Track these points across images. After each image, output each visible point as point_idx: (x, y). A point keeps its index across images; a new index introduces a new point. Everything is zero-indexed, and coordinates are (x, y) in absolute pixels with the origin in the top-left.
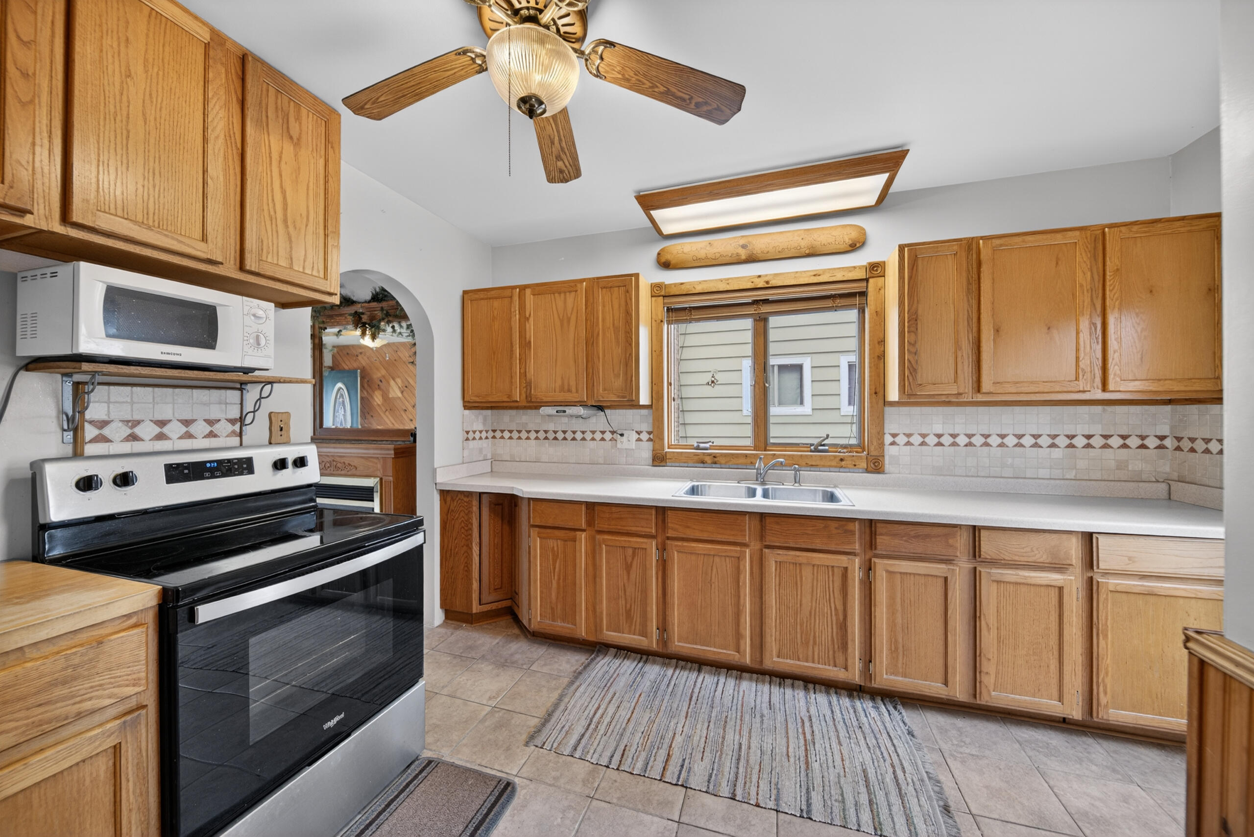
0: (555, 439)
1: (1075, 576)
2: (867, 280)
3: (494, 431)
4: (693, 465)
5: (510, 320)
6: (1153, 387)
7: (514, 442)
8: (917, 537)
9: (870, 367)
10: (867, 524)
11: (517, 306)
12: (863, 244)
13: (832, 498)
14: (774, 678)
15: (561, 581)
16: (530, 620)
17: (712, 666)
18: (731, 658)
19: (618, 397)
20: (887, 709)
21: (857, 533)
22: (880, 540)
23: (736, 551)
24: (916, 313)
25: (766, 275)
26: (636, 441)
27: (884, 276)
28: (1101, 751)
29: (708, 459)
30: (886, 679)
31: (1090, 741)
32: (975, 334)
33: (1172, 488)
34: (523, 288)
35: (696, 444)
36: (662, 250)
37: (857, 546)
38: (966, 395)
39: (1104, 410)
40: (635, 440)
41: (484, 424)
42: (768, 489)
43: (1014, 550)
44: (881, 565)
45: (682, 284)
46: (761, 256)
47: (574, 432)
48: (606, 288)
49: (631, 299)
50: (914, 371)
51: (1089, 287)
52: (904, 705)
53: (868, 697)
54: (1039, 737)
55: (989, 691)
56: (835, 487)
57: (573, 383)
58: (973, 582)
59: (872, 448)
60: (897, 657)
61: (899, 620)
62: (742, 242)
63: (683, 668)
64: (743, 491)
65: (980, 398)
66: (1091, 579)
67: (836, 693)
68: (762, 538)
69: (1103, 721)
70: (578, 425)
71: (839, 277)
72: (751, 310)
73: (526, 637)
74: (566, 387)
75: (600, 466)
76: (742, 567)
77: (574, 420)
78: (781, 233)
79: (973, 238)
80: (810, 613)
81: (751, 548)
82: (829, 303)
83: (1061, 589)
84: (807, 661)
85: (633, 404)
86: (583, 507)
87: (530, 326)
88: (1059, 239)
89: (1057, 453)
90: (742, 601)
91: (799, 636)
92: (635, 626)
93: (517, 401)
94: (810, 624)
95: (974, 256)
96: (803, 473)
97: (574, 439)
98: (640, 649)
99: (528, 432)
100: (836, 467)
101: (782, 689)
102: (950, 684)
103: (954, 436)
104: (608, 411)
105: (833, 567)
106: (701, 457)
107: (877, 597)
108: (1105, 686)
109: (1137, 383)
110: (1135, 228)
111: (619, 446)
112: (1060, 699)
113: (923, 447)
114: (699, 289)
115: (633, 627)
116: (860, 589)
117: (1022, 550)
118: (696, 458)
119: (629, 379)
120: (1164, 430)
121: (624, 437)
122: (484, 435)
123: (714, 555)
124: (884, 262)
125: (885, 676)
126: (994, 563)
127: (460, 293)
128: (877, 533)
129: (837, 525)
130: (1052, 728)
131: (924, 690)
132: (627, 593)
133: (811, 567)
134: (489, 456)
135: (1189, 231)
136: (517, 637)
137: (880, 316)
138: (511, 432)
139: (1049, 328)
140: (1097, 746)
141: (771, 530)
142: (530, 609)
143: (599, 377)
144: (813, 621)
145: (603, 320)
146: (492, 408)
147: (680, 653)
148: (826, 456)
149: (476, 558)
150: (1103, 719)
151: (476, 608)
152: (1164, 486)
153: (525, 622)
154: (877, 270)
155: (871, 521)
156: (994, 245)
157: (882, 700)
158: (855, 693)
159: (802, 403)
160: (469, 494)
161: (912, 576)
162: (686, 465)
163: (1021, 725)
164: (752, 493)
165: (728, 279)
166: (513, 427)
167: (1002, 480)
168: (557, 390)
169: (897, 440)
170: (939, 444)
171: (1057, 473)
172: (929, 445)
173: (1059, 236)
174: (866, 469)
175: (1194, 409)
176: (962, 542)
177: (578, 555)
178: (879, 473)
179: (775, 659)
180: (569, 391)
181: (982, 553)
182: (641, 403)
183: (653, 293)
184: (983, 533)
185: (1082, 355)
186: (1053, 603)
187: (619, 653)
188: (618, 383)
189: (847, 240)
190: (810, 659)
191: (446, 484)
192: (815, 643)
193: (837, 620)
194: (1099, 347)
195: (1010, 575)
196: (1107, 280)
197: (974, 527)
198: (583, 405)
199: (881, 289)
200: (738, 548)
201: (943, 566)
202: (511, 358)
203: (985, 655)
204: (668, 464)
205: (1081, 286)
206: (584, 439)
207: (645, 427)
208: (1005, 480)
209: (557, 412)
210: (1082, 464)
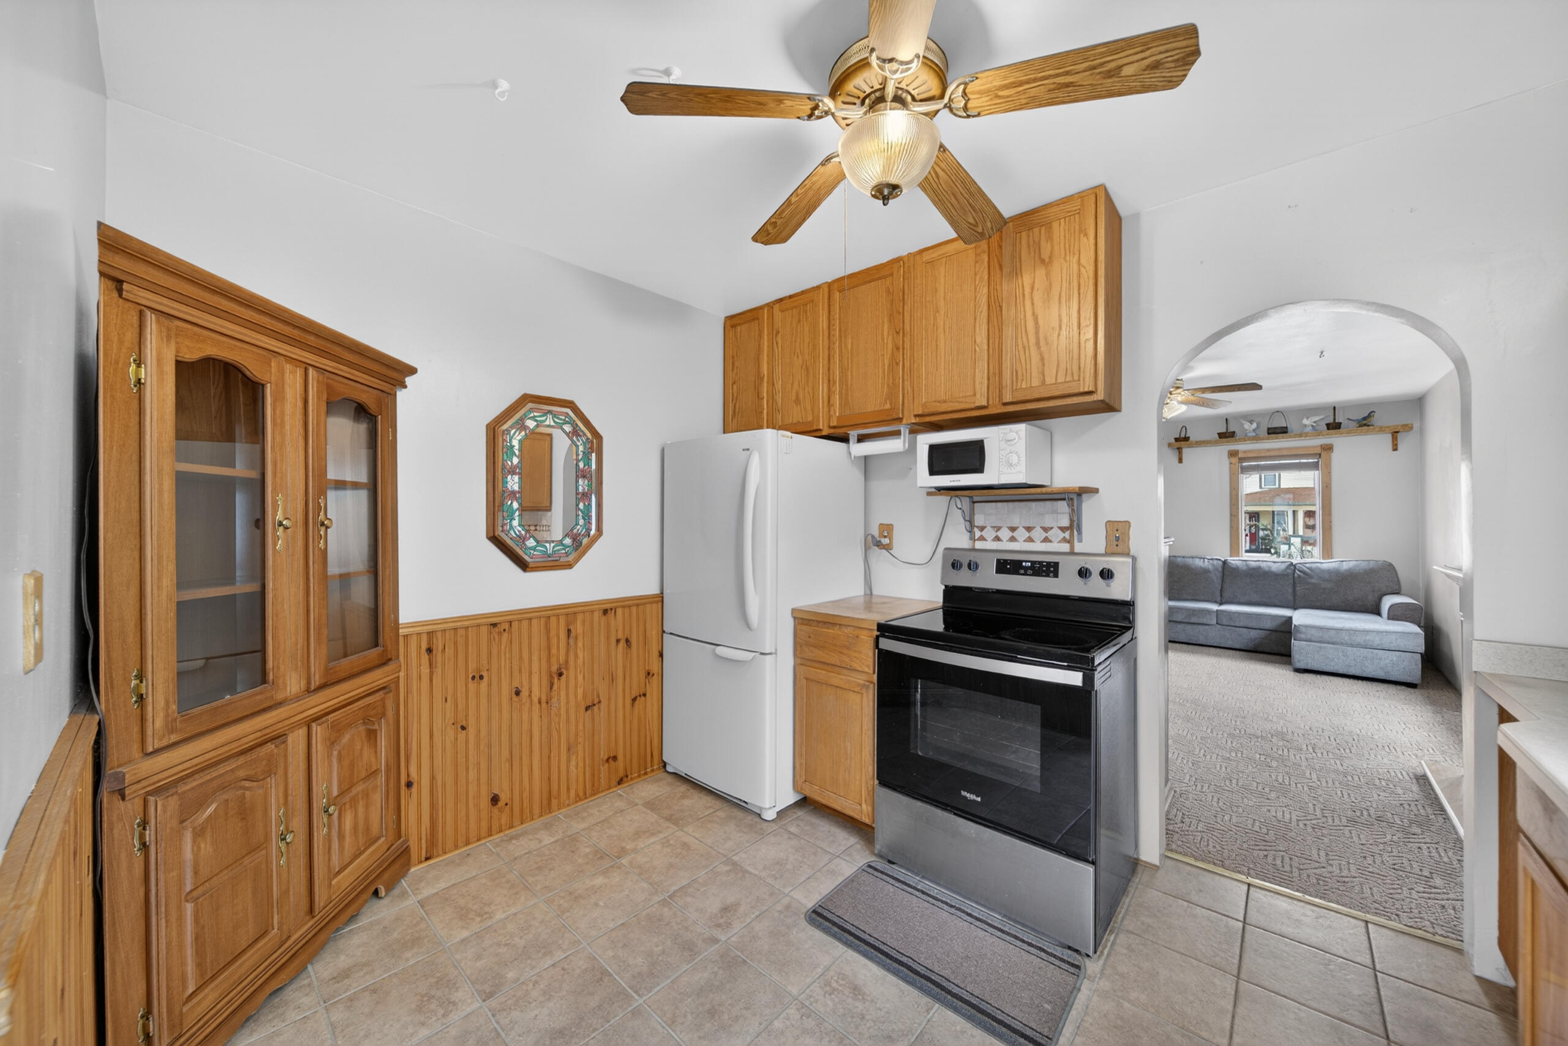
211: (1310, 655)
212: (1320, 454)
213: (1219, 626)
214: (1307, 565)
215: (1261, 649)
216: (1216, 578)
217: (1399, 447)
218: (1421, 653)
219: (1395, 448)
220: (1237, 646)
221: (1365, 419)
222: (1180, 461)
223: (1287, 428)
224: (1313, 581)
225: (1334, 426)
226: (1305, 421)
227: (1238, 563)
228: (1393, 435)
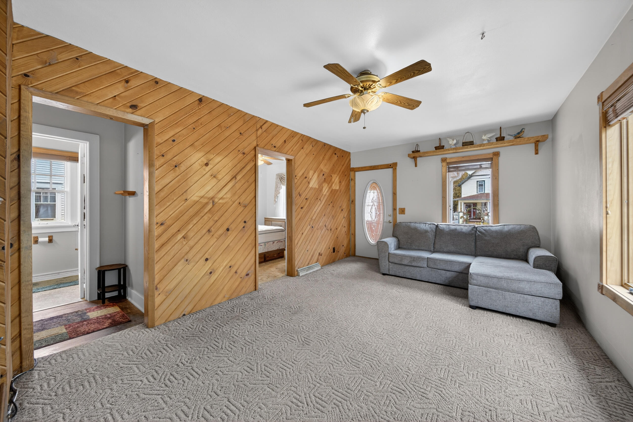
211: (479, 297)
212: (492, 158)
213: (428, 268)
214: (484, 228)
215: (452, 285)
216: (431, 236)
217: (540, 152)
218: (560, 300)
219: (537, 153)
220: (438, 282)
221: (519, 133)
222: (416, 166)
223: (473, 142)
224: (486, 238)
225: (501, 139)
226: (484, 137)
227: (444, 226)
228: (535, 144)
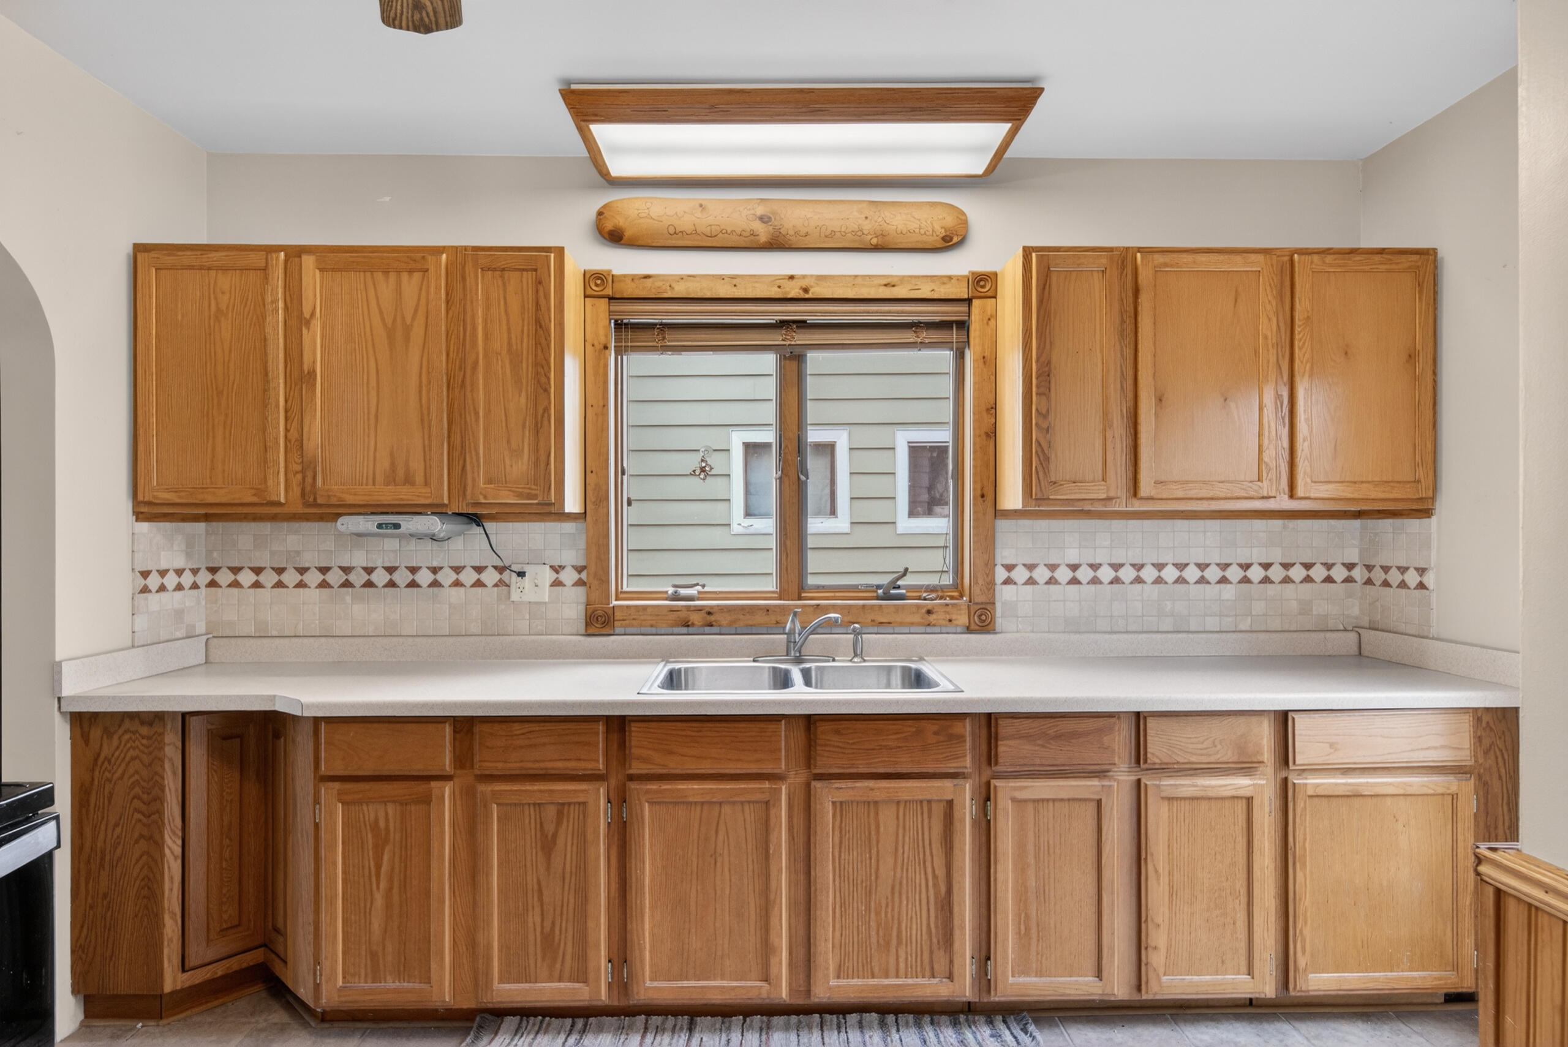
0: (369, 584)
1: (1267, 779)
2: (969, 301)
3: (213, 570)
4: (670, 630)
5: (260, 320)
6: (1347, 492)
7: (265, 594)
8: (1058, 737)
9: (975, 452)
10: (984, 721)
11: (280, 291)
12: (962, 242)
13: (918, 680)
14: (828, 1017)
15: (395, 890)
16: (317, 987)
17: (713, 1014)
18: (753, 994)
19: (520, 495)
20: (1012, 1034)
21: (968, 739)
22: (1005, 748)
23: (761, 790)
24: (1049, 363)
25: (804, 277)
26: (551, 586)
27: (995, 297)
28: (1300, 1039)
29: (696, 618)
30: (1011, 985)
31: (1284, 1027)
32: (1131, 404)
33: (1364, 640)
34: (295, 253)
35: (671, 590)
36: (604, 207)
37: (968, 761)
38: (1118, 501)
39: (1285, 527)
40: (548, 584)
41: (189, 555)
42: (809, 669)
43: (1191, 746)
44: (1005, 790)
45: (647, 277)
46: (795, 241)
47: (414, 570)
48: (495, 270)
49: (547, 297)
50: (1045, 459)
51: (1274, 341)
52: (1037, 1022)
53: (982, 1019)
54: (1224, 1036)
55: (1158, 975)
56: (921, 659)
57: (417, 466)
58: (1135, 805)
59: (976, 590)
60: (1029, 944)
61: (1032, 883)
62: (760, 211)
63: (659, 1030)
64: (766, 677)
65: (1137, 506)
66: (1285, 781)
67: (932, 1023)
68: (809, 760)
69: (1303, 994)
70: (424, 555)
71: (925, 292)
72: (776, 338)
73: (305, 1025)
74: (401, 473)
75: (472, 639)
76: (773, 821)
77: (413, 545)
78: (830, 202)
79: (1127, 248)
80: (893, 888)
81: (789, 781)
82: (909, 336)
83: (1249, 800)
84: (887, 976)
85: (552, 512)
86: (448, 729)
87: (314, 338)
88: (1238, 264)
89: (1229, 592)
90: (773, 884)
91: (873, 933)
92: (563, 962)
93: (278, 504)
94: (893, 910)
95: (1130, 277)
96: (869, 638)
97: (413, 584)
98: (570, 1008)
99: (302, 571)
100: (919, 624)
101: (843, 1035)
102: (1105, 974)
103: (1095, 567)
104: (490, 526)
105: (929, 802)
106: (683, 614)
107: (999, 844)
108: (1304, 941)
109: (1331, 486)
110: (1329, 259)
111: (515, 596)
112: (1250, 972)
113: (1052, 587)
114: (680, 290)
115: (558, 966)
116: (973, 835)
117: (1200, 746)
118: (673, 616)
119: (543, 458)
120: (1353, 556)
121: (527, 578)
122: (187, 579)
123: (720, 804)
124: (996, 274)
125: (1011, 980)
126: (1166, 769)
127: (125, 250)
128: (999, 737)
129: (935, 728)
130: (1238, 1017)
131: (1068, 992)
132: (546, 899)
133: (894, 808)
134: (201, 628)
135: (1388, 271)
136: (282, 1029)
137: (990, 364)
138: (258, 571)
139: (1225, 400)
140: (1294, 1033)
141: (826, 745)
142: (317, 961)
143: (477, 454)
144: (897, 899)
145: (487, 336)
146: (207, 518)
147: (655, 1002)
148: (903, 606)
149: (173, 867)
150: (1302, 991)
151: (172, 980)
152: (1353, 636)
153: (304, 992)
154: (983, 287)
155: (989, 715)
156: (1156, 262)
157: (1005, 1021)
158: (962, 1018)
159: (833, 512)
160: (156, 718)
161: (1051, 804)
162: (654, 630)
163: (1198, 1021)
164: (783, 681)
165: (733, 277)
166: (265, 560)
167: (1159, 636)
168: (380, 478)
169: (1014, 575)
170: (1074, 581)
171: (1228, 623)
172: (1060, 584)
173: (1238, 258)
174: (968, 628)
175: (1387, 523)
176: (1121, 739)
177: (435, 830)
178: (988, 632)
179: (833, 982)
180: (409, 481)
181: (1149, 755)
182: (567, 510)
183: (589, 292)
184: (1151, 723)
185: (1266, 442)
186: (1240, 824)
187: (524, 1023)
188: (519, 467)
189: (937, 228)
190: (892, 971)
191: (87, 698)
192: (899, 942)
193: (936, 894)
194: (1285, 432)
195: (1187, 786)
196: (1296, 332)
197: (1138, 714)
198: (438, 510)
199: (991, 318)
200: (767, 785)
201: (1095, 782)
202: (265, 405)
203: (1152, 920)
204: (617, 631)
205: (1266, 338)
206: (435, 584)
207: (571, 556)
208: (1164, 635)
209: (380, 526)
210: (1259, 607)
